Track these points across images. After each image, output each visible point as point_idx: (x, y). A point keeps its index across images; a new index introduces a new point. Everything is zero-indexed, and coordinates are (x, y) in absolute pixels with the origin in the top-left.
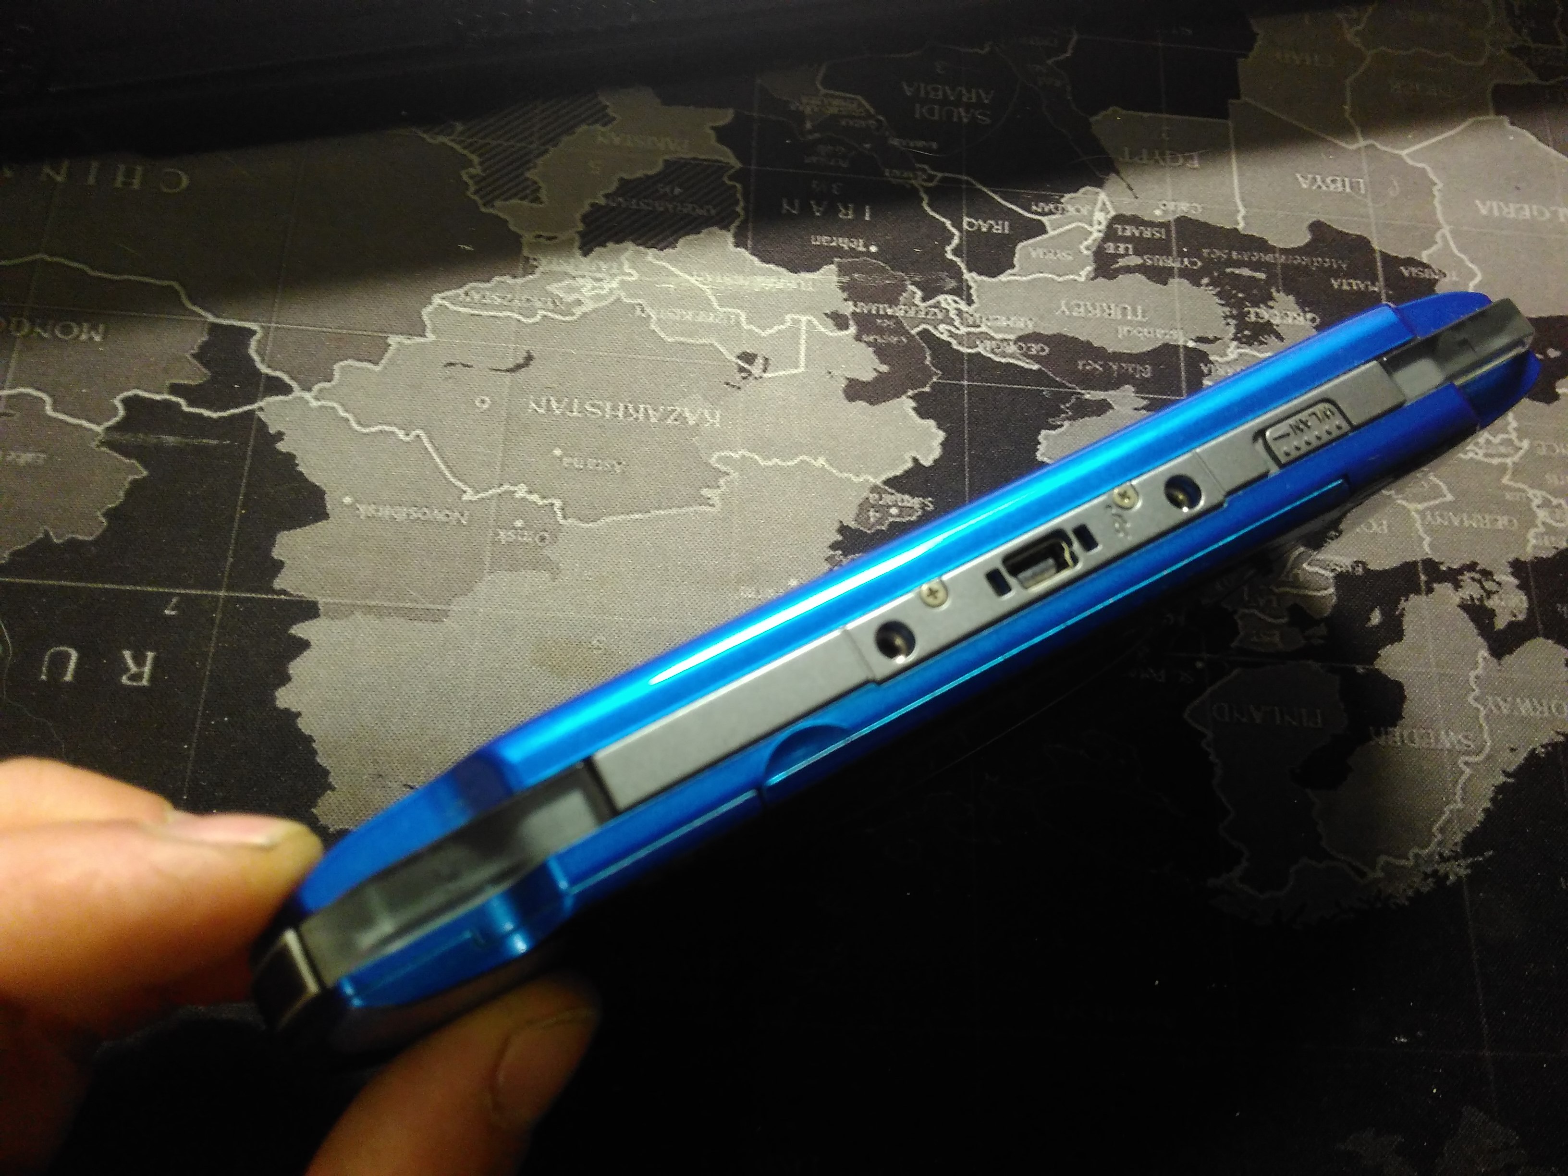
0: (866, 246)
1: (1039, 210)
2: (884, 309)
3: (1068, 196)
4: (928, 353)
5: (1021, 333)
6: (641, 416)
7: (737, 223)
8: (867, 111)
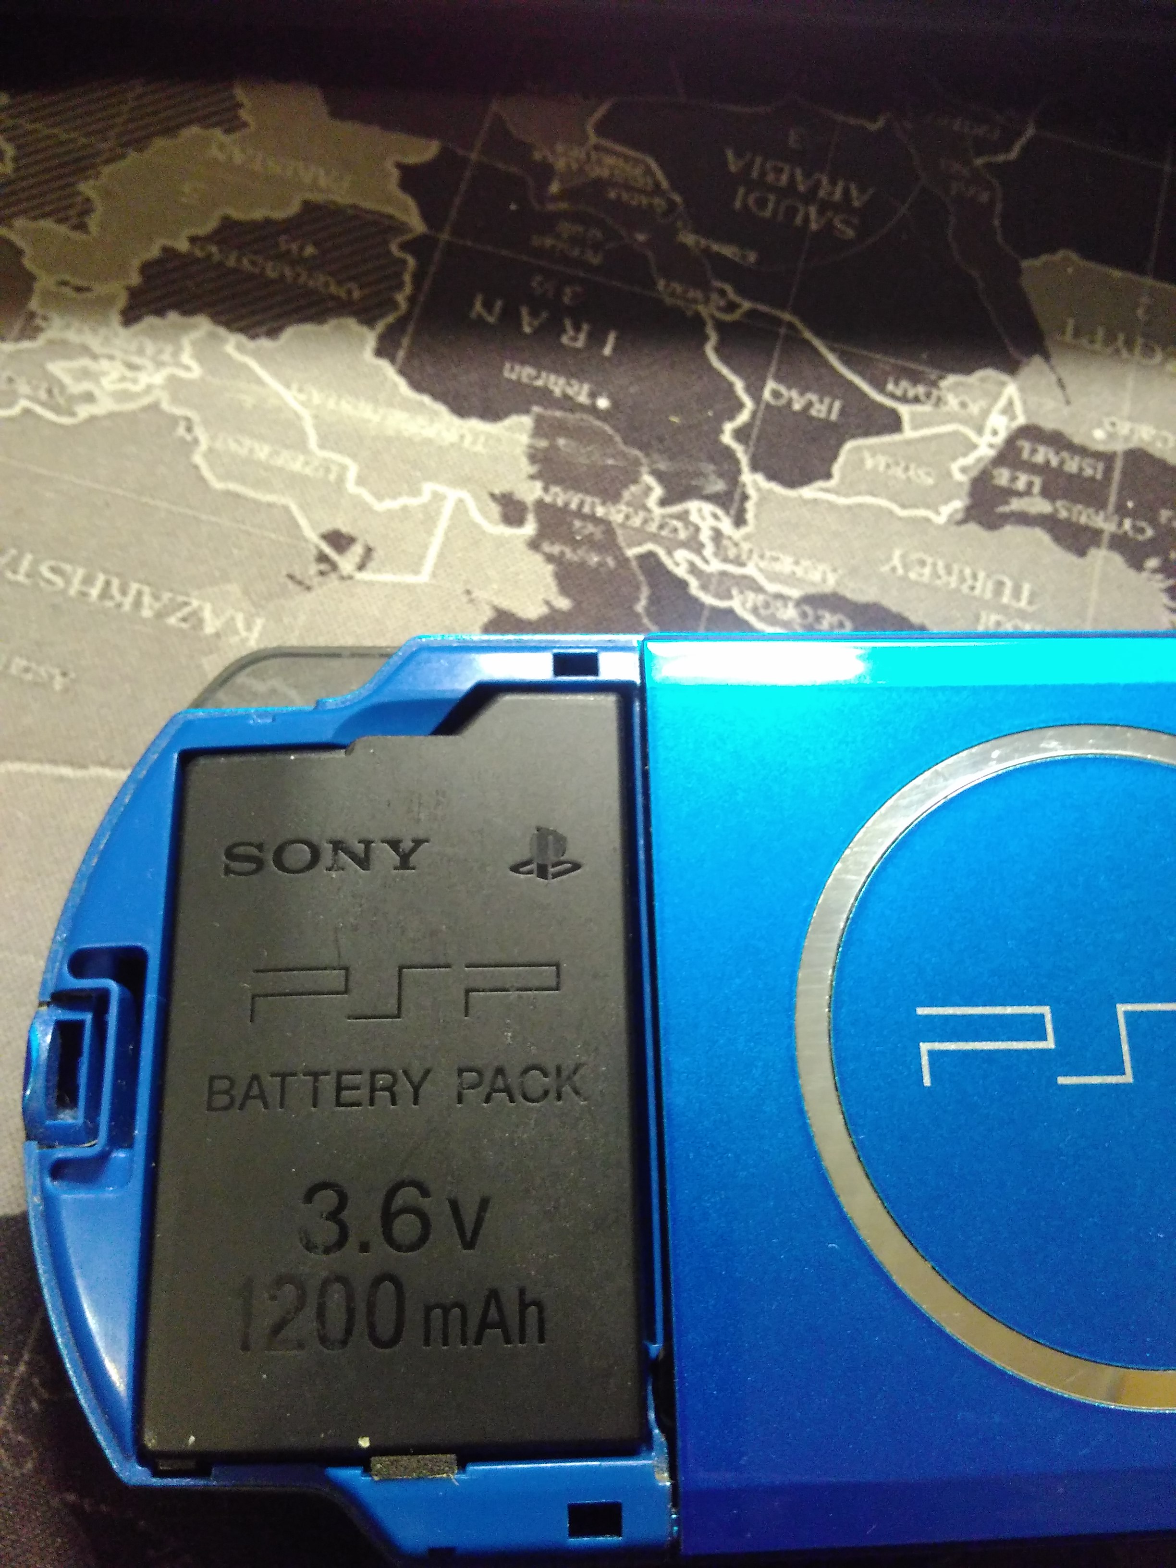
0: (593, 395)
1: (899, 392)
2: (593, 505)
3: (951, 379)
4: (645, 593)
5: (812, 590)
6: (128, 602)
7: (390, 319)
8: (657, 185)
